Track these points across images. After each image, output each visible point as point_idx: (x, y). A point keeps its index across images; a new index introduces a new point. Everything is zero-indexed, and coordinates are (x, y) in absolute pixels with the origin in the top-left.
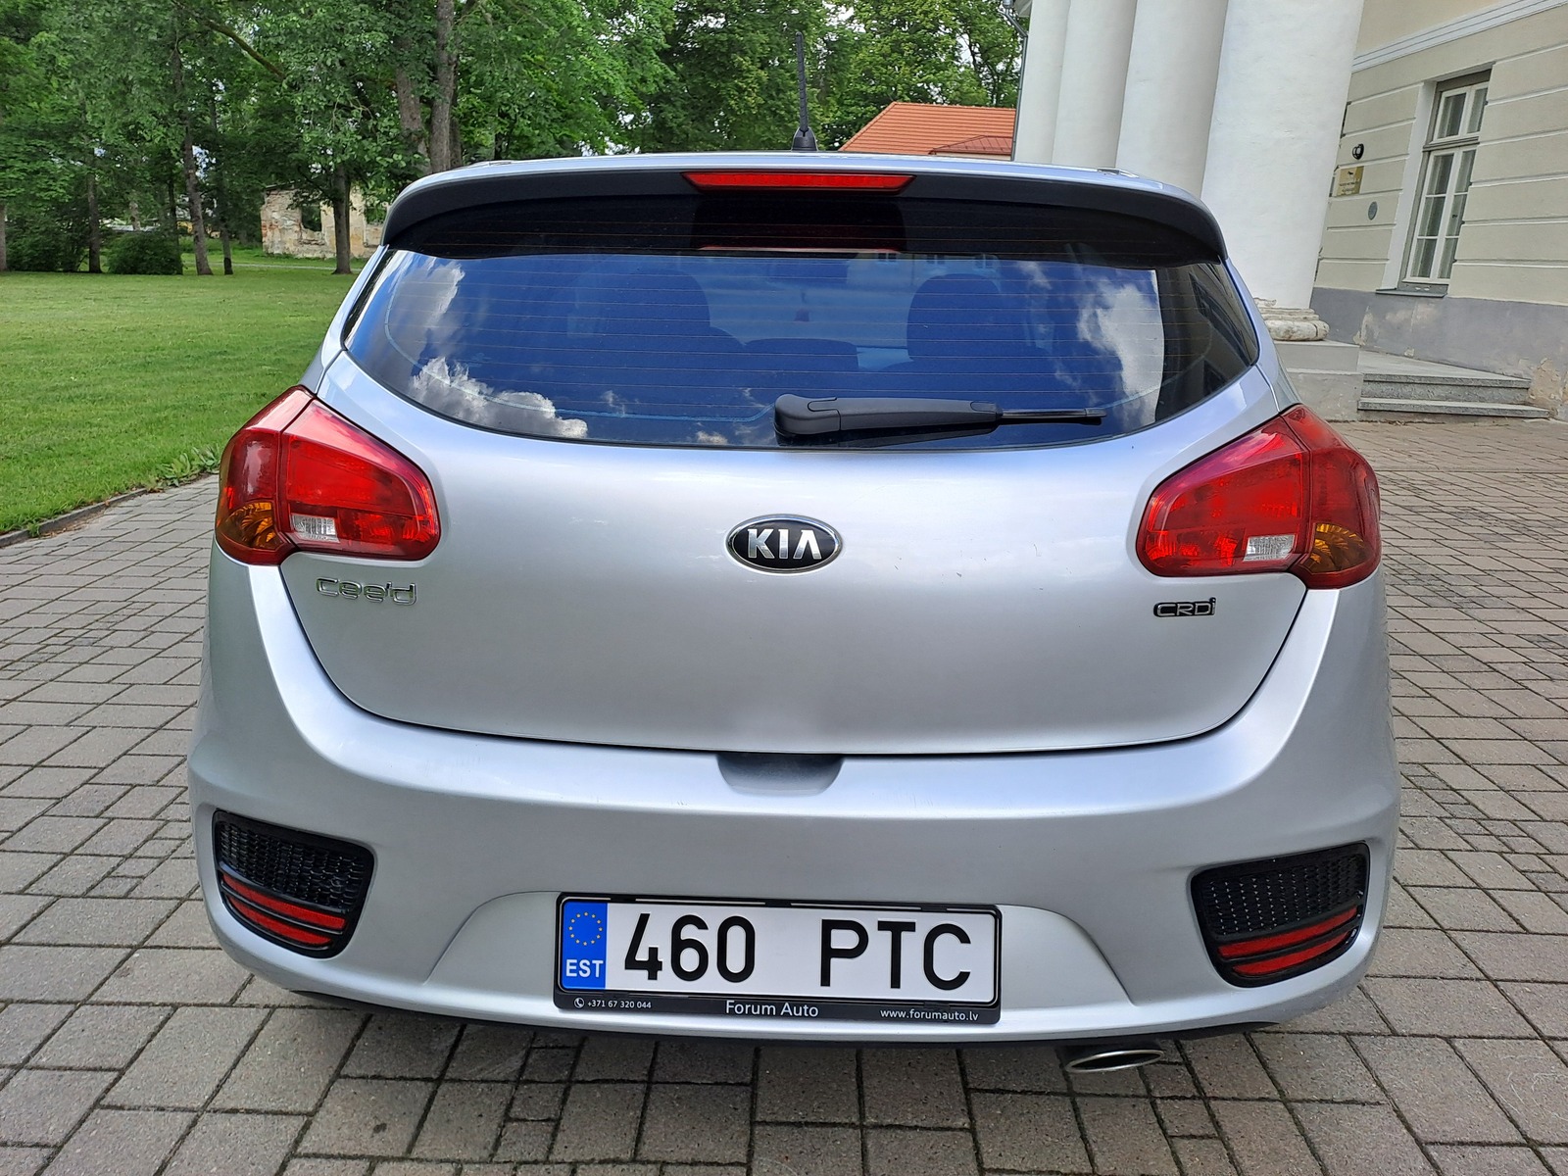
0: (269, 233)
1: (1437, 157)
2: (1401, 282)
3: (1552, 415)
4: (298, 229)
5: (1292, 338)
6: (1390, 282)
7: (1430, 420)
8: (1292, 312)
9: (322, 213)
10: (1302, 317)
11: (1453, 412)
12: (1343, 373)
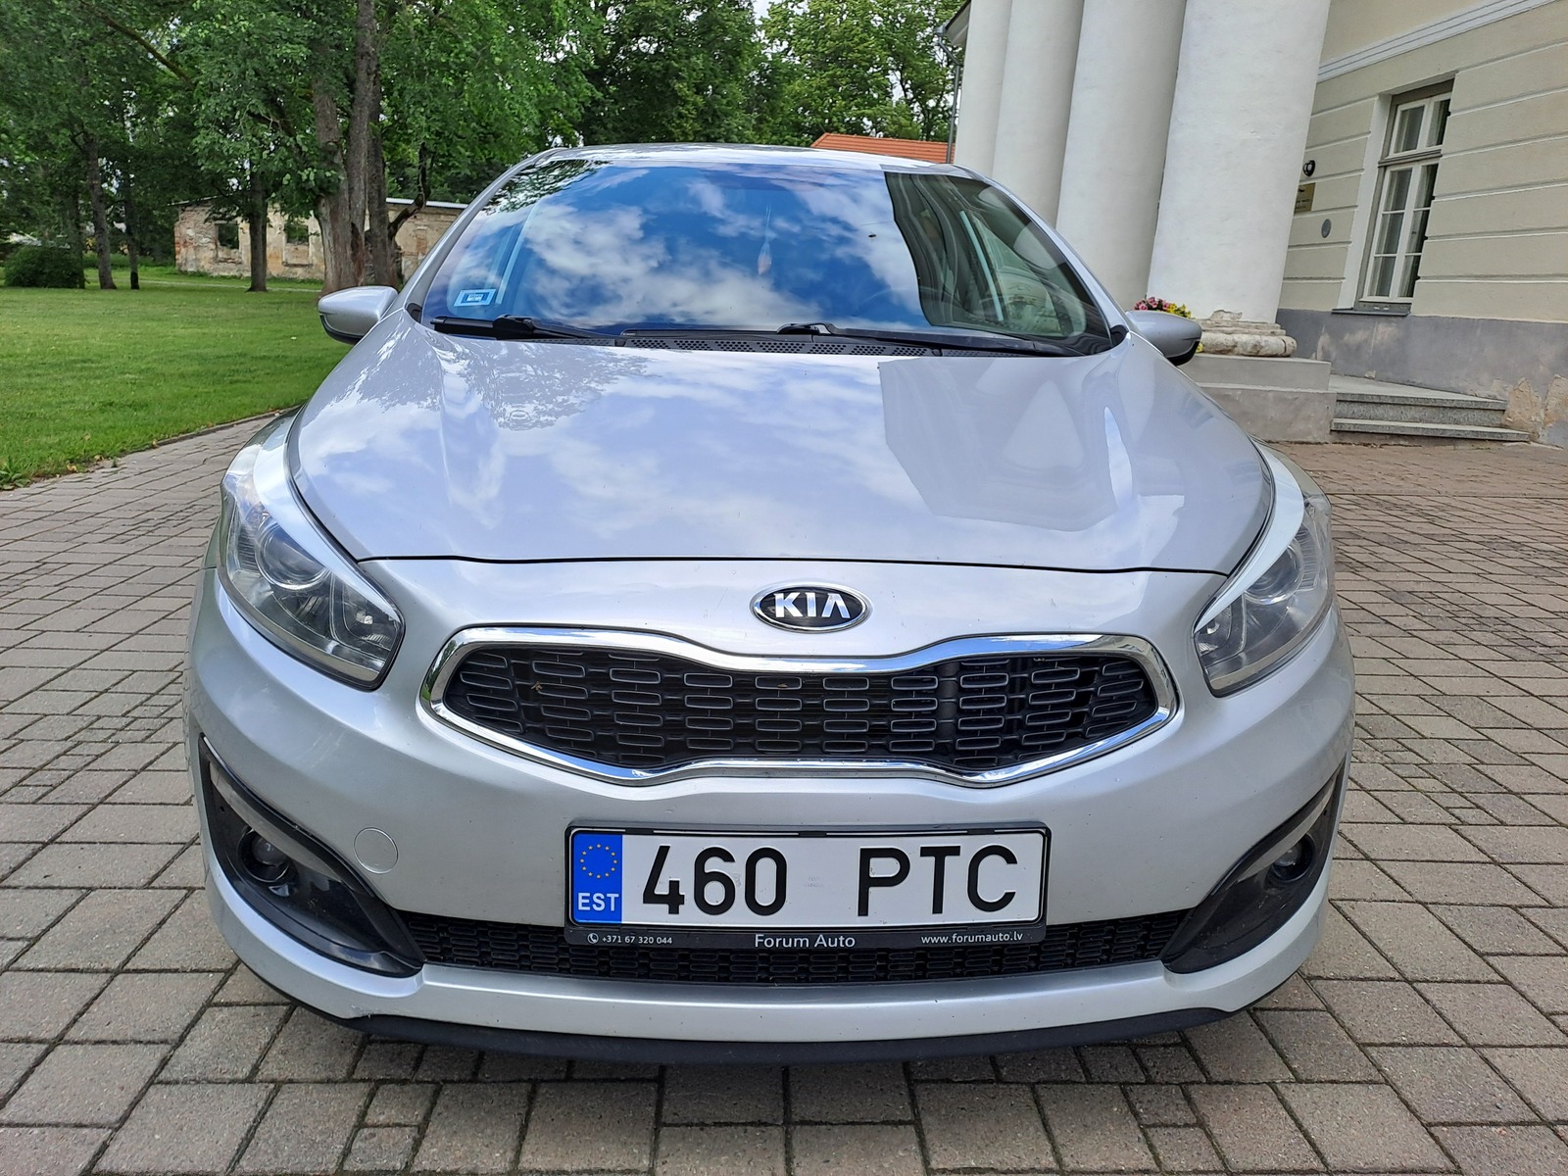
0: (183, 250)
1: (1392, 172)
2: (1358, 302)
3: (1533, 438)
4: (214, 247)
5: (1260, 354)
6: (1346, 302)
7: (1407, 443)
8: (1258, 326)
9: (240, 230)
10: (1269, 332)
11: (1430, 434)
12: (1315, 391)
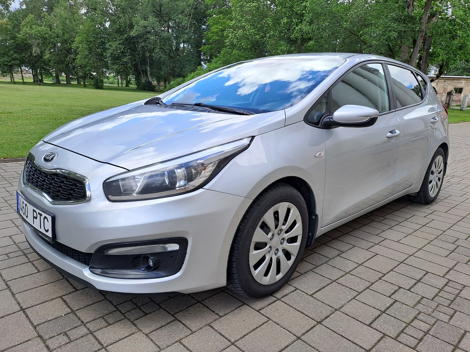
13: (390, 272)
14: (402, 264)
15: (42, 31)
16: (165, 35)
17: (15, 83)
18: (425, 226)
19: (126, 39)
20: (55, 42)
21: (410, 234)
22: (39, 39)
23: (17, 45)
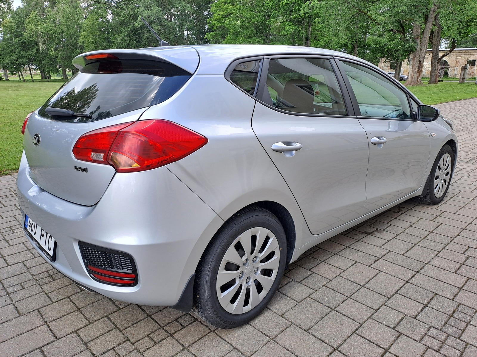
13: (457, 236)
14: (465, 230)
15: (47, 28)
16: (170, 24)
17: (24, 81)
18: (473, 199)
19: (131, 31)
20: (61, 37)
21: (463, 207)
22: (45, 36)
23: (23, 42)
